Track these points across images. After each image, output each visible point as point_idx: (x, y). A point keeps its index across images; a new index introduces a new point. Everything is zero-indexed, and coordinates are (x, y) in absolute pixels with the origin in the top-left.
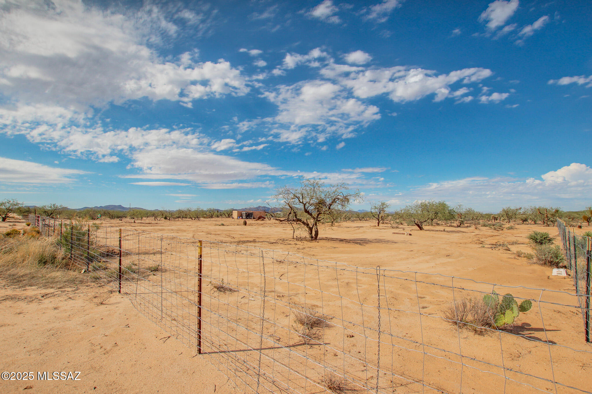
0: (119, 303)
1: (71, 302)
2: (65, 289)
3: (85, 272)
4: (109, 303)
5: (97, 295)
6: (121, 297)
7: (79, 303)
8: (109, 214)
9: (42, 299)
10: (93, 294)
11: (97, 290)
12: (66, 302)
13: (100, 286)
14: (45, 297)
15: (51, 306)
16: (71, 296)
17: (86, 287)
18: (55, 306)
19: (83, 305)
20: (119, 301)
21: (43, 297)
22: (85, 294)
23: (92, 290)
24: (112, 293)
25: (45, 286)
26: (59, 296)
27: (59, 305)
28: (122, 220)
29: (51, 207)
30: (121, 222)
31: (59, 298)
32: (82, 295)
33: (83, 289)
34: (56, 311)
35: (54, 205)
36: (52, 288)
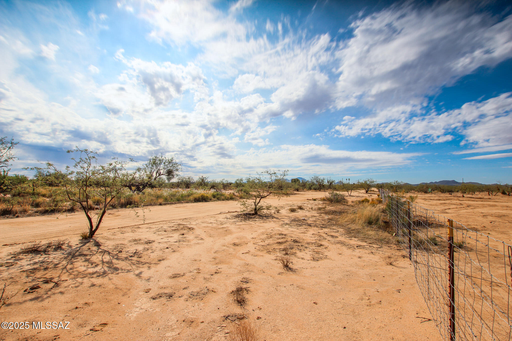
0: (404, 268)
1: (372, 256)
2: (373, 245)
3: (395, 235)
4: (397, 265)
5: (392, 256)
6: (409, 263)
7: (376, 258)
9: (356, 248)
10: (389, 254)
11: (394, 252)
12: (368, 255)
13: (398, 249)
14: (358, 247)
15: (359, 255)
16: (373, 251)
17: (388, 247)
18: (360, 255)
19: (378, 261)
20: (405, 267)
21: (357, 247)
22: (383, 252)
23: (390, 251)
24: (404, 258)
25: (363, 240)
26: (366, 249)
27: (363, 256)
28: (451, 194)
29: (395, 183)
31: (366, 250)
32: (381, 252)
33: (385, 248)
34: (359, 259)
35: (397, 182)
36: (366, 242)
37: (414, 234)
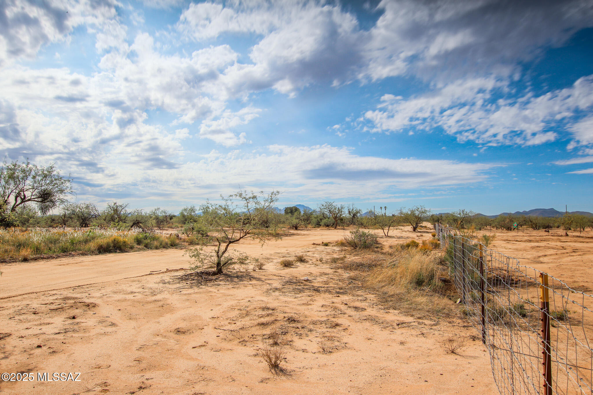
0: (475, 357)
1: (423, 339)
2: (424, 321)
3: (460, 302)
4: (464, 354)
5: (455, 338)
6: (483, 349)
7: (428, 343)
8: (531, 222)
9: (397, 327)
10: (451, 335)
11: (457, 331)
12: (416, 339)
13: (464, 327)
14: (400, 326)
15: (401, 339)
16: (425, 331)
17: (448, 324)
18: (403, 340)
19: (431, 348)
20: (477, 355)
21: (398, 325)
22: (441, 333)
23: (452, 329)
24: (474, 340)
25: (407, 313)
26: (413, 328)
27: (407, 340)
28: (548, 231)
30: (547, 233)
31: (413, 331)
32: (437, 333)
33: (444, 325)
34: (401, 347)
36: (412, 316)
37: (490, 300)
